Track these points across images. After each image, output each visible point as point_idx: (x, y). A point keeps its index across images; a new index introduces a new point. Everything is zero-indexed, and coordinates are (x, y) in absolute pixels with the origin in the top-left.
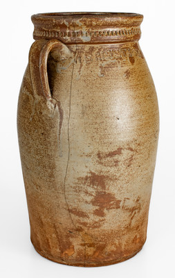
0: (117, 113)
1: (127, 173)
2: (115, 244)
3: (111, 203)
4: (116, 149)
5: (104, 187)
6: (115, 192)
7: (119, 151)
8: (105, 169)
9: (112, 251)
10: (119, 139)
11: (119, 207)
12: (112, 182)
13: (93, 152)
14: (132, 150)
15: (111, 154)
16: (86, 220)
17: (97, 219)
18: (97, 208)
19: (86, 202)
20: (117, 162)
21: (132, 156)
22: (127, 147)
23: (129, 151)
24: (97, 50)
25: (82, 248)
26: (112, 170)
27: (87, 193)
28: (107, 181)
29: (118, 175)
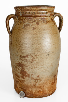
0: (26, 42)
1: (31, 65)
2: (30, 90)
3: (26, 75)
4: (26, 55)
5: (23, 68)
6: (27, 71)
7: (27, 56)
8: (23, 62)
9: (29, 93)
10: (27, 52)
11: (30, 77)
12: (25, 67)
13: (19, 55)
14: (32, 57)
15: (24, 57)
16: (19, 79)
17: (23, 79)
18: (22, 75)
19: (19, 72)
20: (27, 60)
21: (33, 59)
22: (30, 55)
23: (31, 57)
24: (24, 19)
25: (19, 88)
26: (25, 63)
27: (18, 69)
28: (24, 66)
29: (28, 65)
